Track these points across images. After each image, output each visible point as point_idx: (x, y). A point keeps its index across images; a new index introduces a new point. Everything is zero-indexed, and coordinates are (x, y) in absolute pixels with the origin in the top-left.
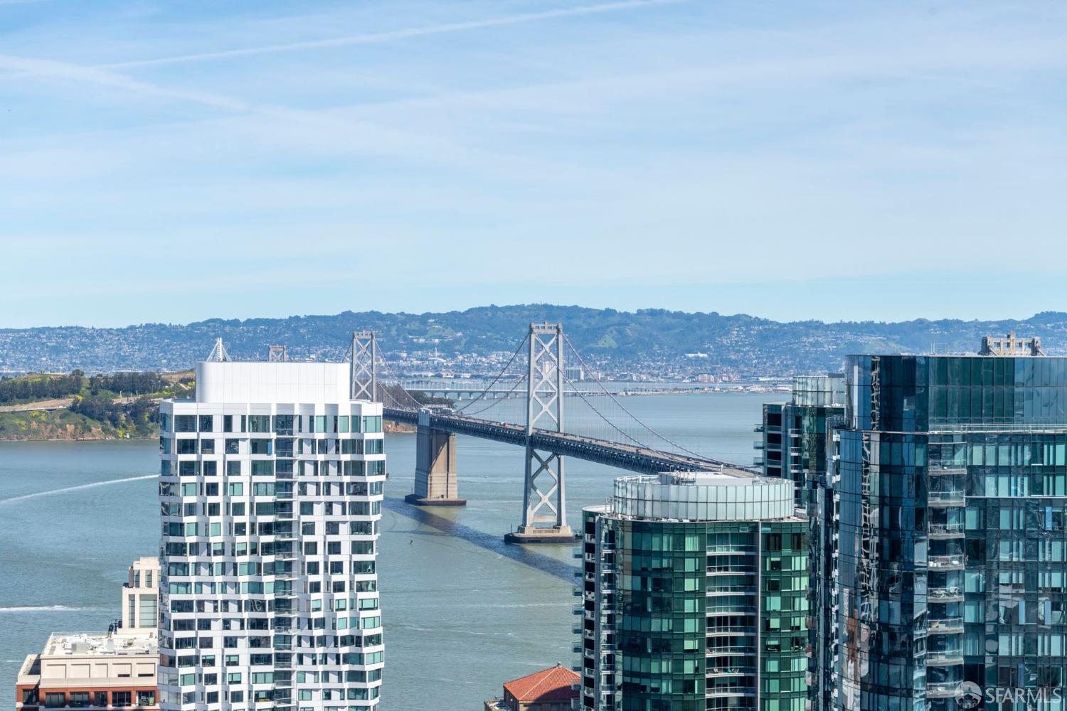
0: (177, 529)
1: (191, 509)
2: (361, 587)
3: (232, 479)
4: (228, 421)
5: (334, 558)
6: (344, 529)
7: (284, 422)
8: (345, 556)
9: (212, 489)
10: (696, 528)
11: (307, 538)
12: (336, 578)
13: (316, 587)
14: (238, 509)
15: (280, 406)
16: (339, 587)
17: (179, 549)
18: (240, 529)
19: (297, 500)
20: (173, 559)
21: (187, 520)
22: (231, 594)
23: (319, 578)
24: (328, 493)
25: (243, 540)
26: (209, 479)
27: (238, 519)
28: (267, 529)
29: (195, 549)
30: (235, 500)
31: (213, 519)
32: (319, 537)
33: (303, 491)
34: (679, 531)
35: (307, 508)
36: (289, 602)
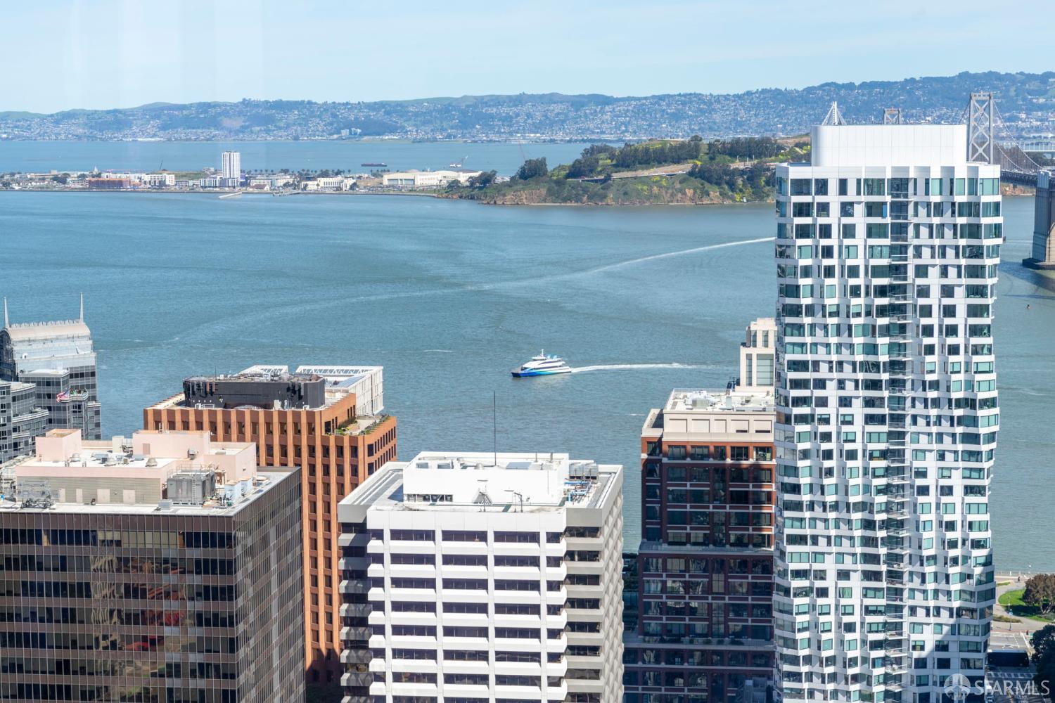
0: (793, 291)
1: (806, 272)
2: (977, 350)
3: (847, 242)
4: (843, 184)
5: (949, 321)
6: (960, 292)
7: (900, 185)
8: (960, 319)
9: (828, 252)
11: (922, 301)
12: (951, 341)
13: (930, 350)
14: (853, 271)
15: (895, 169)
16: (954, 350)
17: (796, 311)
18: (855, 291)
19: (912, 263)
20: (789, 320)
21: (803, 282)
22: (845, 355)
23: (934, 340)
24: (944, 255)
25: (858, 302)
26: (824, 242)
27: (853, 282)
28: (882, 291)
29: (810, 310)
30: (850, 262)
31: (828, 281)
32: (934, 300)
33: (918, 252)
35: (922, 271)
36: (904, 363)
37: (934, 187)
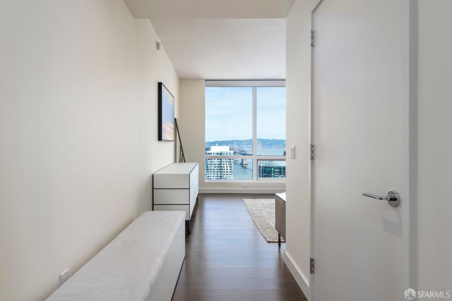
0: (208, 167)
1: (209, 164)
2: (231, 174)
3: (214, 161)
4: (214, 153)
5: (227, 171)
6: (228, 167)
7: (221, 154)
8: (229, 170)
9: (212, 162)
10: (273, 167)
11: (224, 168)
12: (227, 173)
13: (225, 174)
14: (215, 164)
15: (220, 152)
16: (228, 174)
17: (208, 169)
18: (215, 167)
19: (222, 163)
20: (207, 171)
21: (209, 166)
22: (214, 175)
23: (225, 173)
24: (226, 162)
25: (216, 168)
26: (212, 161)
27: (215, 166)
28: (219, 167)
29: (210, 169)
30: (215, 163)
31: (212, 166)
32: (225, 168)
33: (223, 162)
34: (271, 168)
35: (224, 164)
36: (222, 176)
37: (225, 154)
